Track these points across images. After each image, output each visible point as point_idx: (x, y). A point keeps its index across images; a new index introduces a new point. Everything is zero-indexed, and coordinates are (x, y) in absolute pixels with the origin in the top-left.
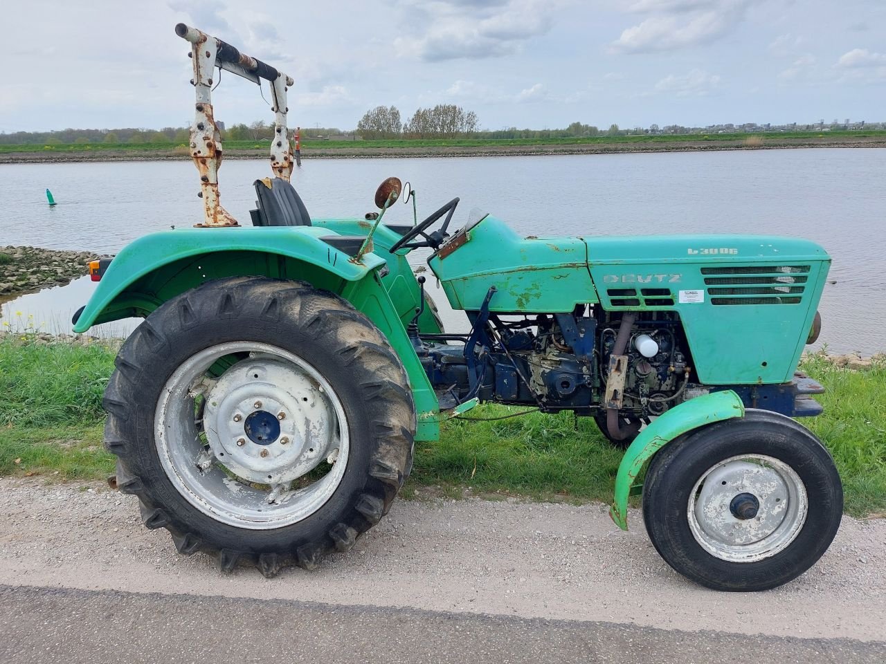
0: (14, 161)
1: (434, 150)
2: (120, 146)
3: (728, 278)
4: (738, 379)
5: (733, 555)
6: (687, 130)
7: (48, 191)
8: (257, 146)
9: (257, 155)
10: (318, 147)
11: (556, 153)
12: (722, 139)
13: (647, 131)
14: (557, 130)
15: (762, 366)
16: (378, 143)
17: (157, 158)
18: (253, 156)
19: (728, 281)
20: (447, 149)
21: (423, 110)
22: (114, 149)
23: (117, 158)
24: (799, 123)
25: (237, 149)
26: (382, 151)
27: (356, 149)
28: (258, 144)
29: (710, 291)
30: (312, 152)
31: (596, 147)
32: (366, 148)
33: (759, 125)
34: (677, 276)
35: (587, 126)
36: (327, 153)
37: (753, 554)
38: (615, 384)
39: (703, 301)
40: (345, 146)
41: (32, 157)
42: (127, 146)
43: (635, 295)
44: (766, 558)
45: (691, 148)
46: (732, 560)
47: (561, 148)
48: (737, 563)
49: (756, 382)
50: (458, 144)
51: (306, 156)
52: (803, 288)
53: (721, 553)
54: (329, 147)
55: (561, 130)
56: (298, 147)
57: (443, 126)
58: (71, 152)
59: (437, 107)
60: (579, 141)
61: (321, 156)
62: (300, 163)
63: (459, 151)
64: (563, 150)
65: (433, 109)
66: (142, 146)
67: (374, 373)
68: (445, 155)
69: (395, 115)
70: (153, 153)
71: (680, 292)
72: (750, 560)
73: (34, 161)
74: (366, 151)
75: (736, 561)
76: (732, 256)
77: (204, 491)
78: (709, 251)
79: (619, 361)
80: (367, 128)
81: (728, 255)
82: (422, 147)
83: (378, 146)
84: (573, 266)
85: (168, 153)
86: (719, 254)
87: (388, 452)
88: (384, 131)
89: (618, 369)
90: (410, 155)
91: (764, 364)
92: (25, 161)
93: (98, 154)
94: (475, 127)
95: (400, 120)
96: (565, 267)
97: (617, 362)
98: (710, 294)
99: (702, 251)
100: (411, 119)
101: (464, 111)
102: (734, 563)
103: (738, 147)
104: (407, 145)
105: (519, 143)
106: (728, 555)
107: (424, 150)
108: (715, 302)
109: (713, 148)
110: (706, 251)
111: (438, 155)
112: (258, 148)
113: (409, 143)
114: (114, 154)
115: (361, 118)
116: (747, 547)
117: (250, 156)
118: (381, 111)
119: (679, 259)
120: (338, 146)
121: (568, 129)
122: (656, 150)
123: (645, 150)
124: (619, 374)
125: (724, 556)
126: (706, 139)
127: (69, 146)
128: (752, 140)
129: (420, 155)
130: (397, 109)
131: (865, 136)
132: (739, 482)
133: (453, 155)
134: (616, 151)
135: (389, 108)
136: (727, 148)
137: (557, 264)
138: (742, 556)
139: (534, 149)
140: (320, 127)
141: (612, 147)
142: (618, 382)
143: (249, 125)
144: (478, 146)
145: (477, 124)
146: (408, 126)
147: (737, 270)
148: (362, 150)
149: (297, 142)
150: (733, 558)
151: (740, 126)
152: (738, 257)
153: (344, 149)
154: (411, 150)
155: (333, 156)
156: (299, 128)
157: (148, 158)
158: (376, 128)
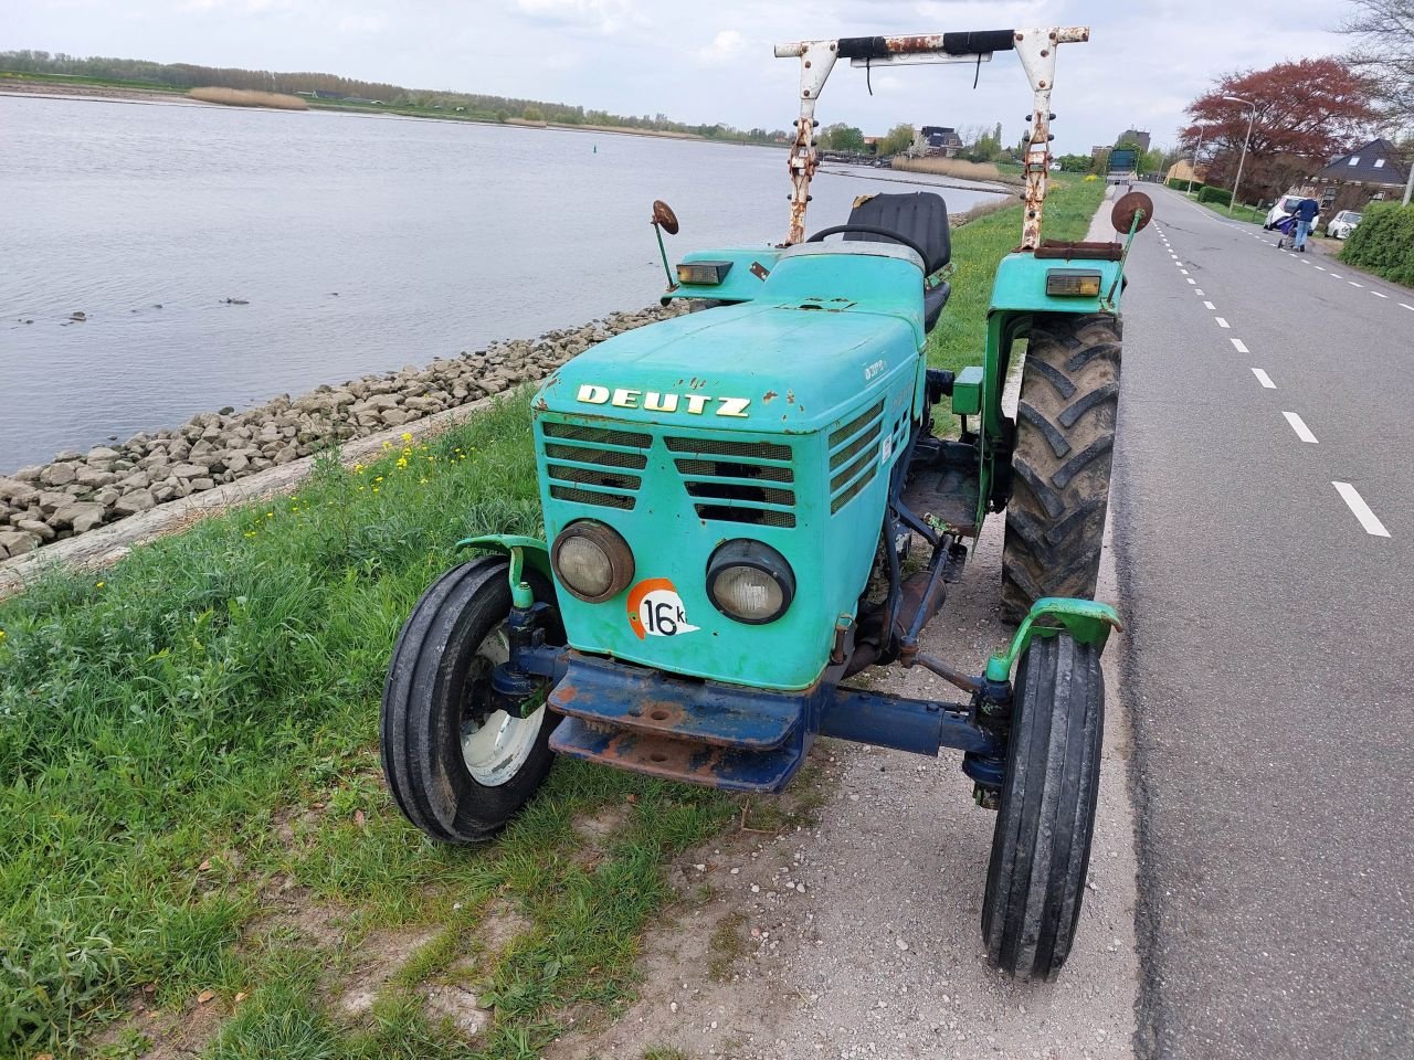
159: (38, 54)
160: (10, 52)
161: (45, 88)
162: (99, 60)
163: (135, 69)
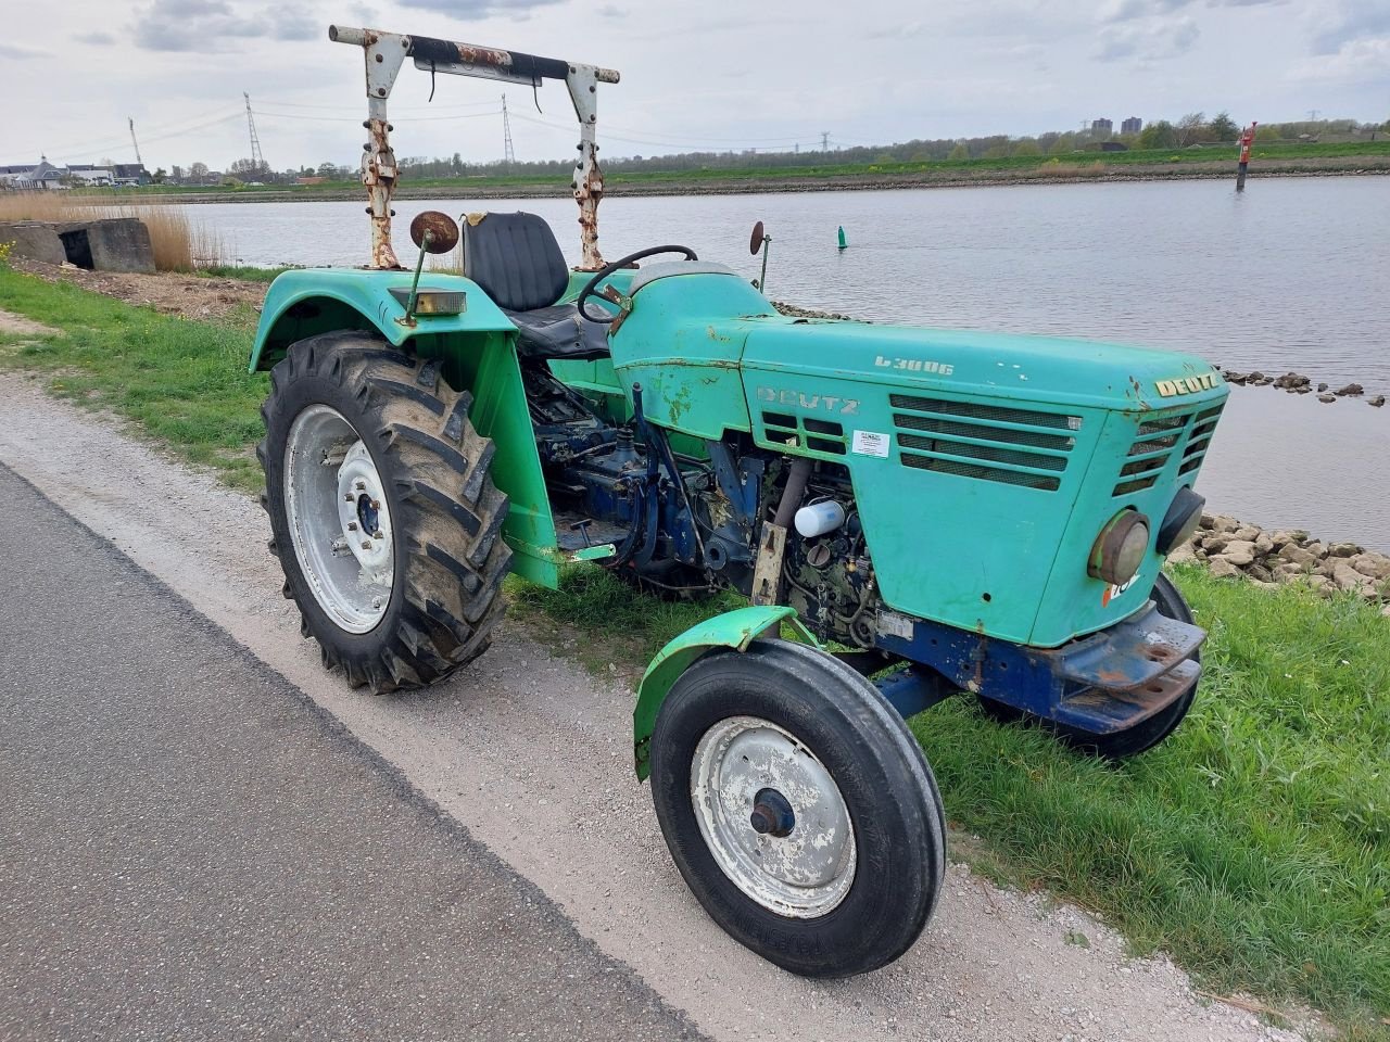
0: (831, 188)
2: (965, 164)
3: (937, 421)
4: (942, 612)
5: (757, 889)
7: (841, 230)
8: (1176, 158)
9: (1171, 173)
10: (1289, 155)
15: (983, 600)
17: (1013, 181)
19: (933, 424)
22: (957, 168)
23: (957, 183)
25: (1140, 163)
27: (1369, 158)
28: (1179, 154)
29: (902, 439)
30: (1274, 165)
34: (854, 404)
37: (784, 902)
38: (766, 570)
39: (887, 456)
41: (853, 182)
42: (975, 163)
43: (795, 428)
44: (797, 918)
46: (751, 895)
48: (757, 904)
49: (974, 628)
51: (1260, 173)
52: (1064, 460)
53: (742, 876)
54: (1312, 155)
56: (1245, 157)
58: (900, 174)
61: (1292, 172)
62: (1243, 186)
66: (995, 162)
67: (411, 468)
70: (1009, 174)
71: (856, 432)
72: (776, 909)
73: (854, 188)
75: (758, 899)
76: (942, 380)
77: (325, 571)
78: (907, 365)
79: (773, 533)
81: (936, 375)
84: (723, 365)
85: (1030, 173)
86: (922, 371)
87: (422, 574)
89: (770, 546)
91: (987, 597)
92: (844, 188)
93: (933, 176)
96: (715, 366)
97: (769, 535)
98: (900, 444)
99: (897, 363)
102: (752, 901)
106: (751, 884)
108: (907, 459)
110: (903, 364)
112: (1176, 162)
114: (954, 176)
116: (789, 889)
117: (1158, 175)
119: (860, 374)
120: (1331, 153)
124: (771, 554)
125: (743, 884)
127: (900, 165)
132: (765, 767)
137: (706, 359)
138: (768, 896)
140: (1320, 118)
142: (769, 568)
147: (952, 406)
149: (1246, 148)
150: (755, 892)
152: (952, 383)
153: (1343, 159)
155: (1314, 172)
156: (1254, 124)
157: (1000, 181)
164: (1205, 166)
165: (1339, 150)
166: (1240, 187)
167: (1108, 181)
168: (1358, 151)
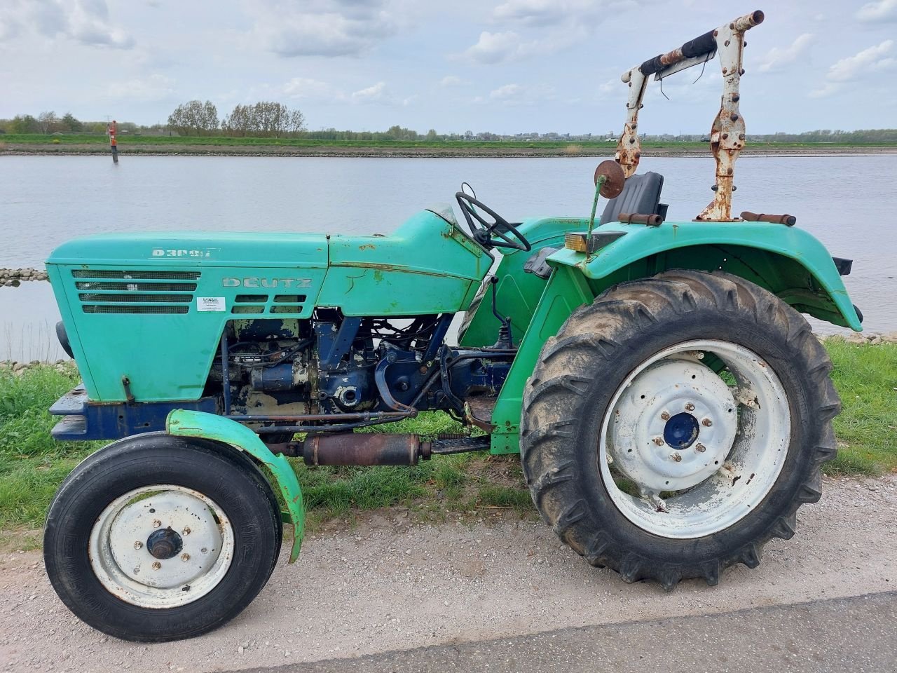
1: (268, 149)
6: (498, 137)
8: (57, 141)
9: (57, 151)
10: (132, 142)
11: (395, 155)
12: (546, 146)
13: (462, 137)
14: (377, 133)
16: (203, 140)
18: (52, 152)
20: (281, 149)
21: (243, 107)
24: (594, 134)
25: (30, 143)
26: (209, 148)
27: (178, 146)
28: (56, 138)
31: (433, 152)
32: (190, 145)
33: (560, 135)
35: (406, 130)
36: (145, 149)
40: (164, 142)
45: (520, 154)
47: (399, 151)
50: (292, 144)
51: (125, 153)
54: (145, 143)
55: (382, 133)
56: (114, 143)
57: (266, 124)
59: (258, 105)
60: (416, 145)
61: (137, 152)
63: (295, 151)
64: (402, 153)
65: (255, 106)
68: (281, 154)
69: (211, 110)
74: (190, 148)
80: (179, 123)
82: (254, 145)
83: (203, 143)
88: (198, 127)
90: (241, 154)
94: (302, 127)
95: (217, 116)
100: (230, 115)
101: (288, 110)
103: (560, 155)
104: (236, 142)
105: (356, 145)
107: (256, 149)
109: (538, 155)
111: (272, 154)
112: (57, 143)
113: (239, 141)
115: (171, 113)
118: (195, 106)
120: (156, 143)
121: (388, 132)
122: (489, 156)
123: (479, 155)
126: (532, 147)
128: (571, 149)
129: (251, 154)
130: (213, 104)
131: (661, 147)
133: (289, 154)
134: (452, 155)
135: (204, 104)
136: (551, 155)
139: (373, 151)
141: (449, 151)
143: (36, 116)
144: (315, 147)
145: (304, 123)
146: (226, 123)
148: (185, 147)
149: (113, 137)
151: (544, 135)
153: (163, 146)
154: (242, 148)
155: (151, 153)
156: (115, 122)
158: (189, 123)
159: (824, 132)
160: (809, 132)
161: (813, 151)
162: (861, 131)
163: (883, 135)
164: (80, 147)
165: (160, 140)
166: (116, 161)
167: (10, 154)
168: (172, 142)
